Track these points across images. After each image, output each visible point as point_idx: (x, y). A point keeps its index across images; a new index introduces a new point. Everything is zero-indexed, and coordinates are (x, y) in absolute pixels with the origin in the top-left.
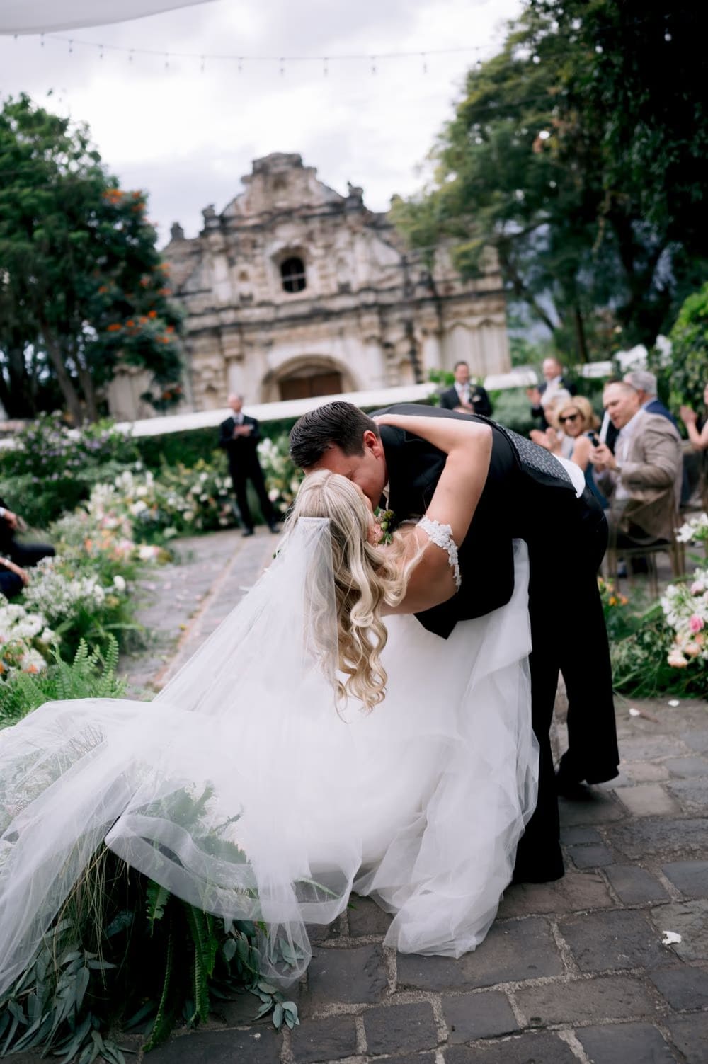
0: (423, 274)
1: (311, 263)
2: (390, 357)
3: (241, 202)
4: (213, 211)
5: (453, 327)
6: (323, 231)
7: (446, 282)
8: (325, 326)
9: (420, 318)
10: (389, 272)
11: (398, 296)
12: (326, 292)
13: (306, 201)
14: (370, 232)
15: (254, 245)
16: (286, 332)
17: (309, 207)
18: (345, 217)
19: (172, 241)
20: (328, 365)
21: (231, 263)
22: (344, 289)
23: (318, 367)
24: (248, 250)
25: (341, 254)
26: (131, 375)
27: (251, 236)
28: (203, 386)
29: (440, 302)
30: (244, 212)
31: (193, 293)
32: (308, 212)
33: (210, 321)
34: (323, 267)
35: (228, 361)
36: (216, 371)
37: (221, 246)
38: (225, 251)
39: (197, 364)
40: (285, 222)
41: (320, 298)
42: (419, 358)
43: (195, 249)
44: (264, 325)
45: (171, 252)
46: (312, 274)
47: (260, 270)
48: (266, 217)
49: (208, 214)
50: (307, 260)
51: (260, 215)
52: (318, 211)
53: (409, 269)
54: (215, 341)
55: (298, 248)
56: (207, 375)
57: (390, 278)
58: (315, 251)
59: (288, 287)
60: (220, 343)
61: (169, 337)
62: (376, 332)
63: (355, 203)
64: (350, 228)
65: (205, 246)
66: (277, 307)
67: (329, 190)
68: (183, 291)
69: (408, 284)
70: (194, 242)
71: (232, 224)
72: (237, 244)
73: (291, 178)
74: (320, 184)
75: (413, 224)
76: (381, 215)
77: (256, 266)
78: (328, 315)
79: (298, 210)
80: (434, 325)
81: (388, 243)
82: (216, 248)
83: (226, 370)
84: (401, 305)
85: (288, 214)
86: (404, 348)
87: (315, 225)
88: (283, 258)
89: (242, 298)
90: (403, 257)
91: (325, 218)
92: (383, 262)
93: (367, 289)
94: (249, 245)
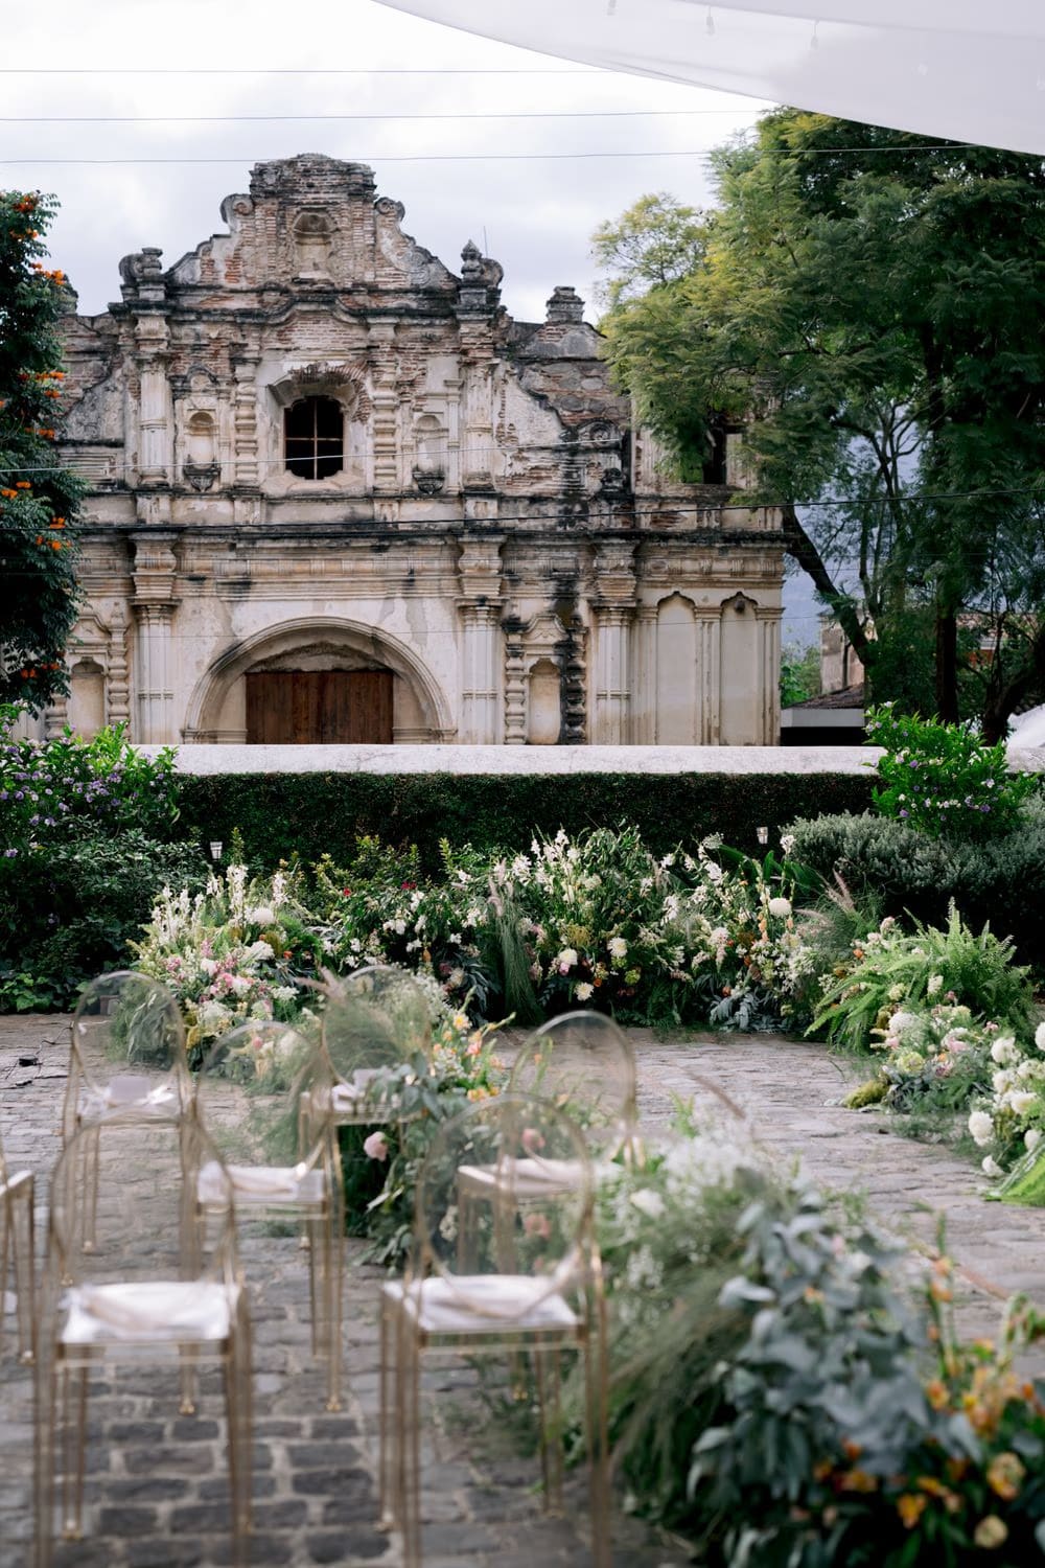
2: (514, 652)
3: (219, 254)
5: (665, 603)
6: (396, 349)
7: (662, 500)
8: (372, 563)
9: (593, 574)
10: (535, 460)
11: (549, 516)
12: (387, 485)
13: (369, 275)
14: (503, 366)
15: (236, 360)
16: (284, 564)
17: (373, 290)
18: (456, 326)
20: (369, 651)
21: (178, 389)
22: (428, 485)
23: (345, 651)
24: (222, 366)
25: (431, 406)
27: (230, 333)
29: (640, 542)
30: (223, 278)
31: (75, 443)
32: (373, 304)
33: (109, 512)
34: (385, 430)
35: (137, 611)
36: (107, 631)
37: (161, 348)
38: (164, 359)
40: (315, 316)
41: (371, 497)
42: (581, 661)
43: (98, 341)
44: (236, 538)
46: (358, 439)
47: (243, 412)
48: (273, 297)
49: (137, 271)
50: (349, 411)
51: (261, 291)
52: (392, 303)
53: (580, 458)
54: (119, 563)
55: (336, 378)
56: (84, 636)
57: (535, 474)
58: (376, 390)
59: (299, 463)
60: (131, 566)
62: (492, 592)
63: (481, 296)
64: (462, 352)
65: (125, 341)
66: (271, 502)
67: (427, 257)
69: (572, 494)
70: (99, 331)
71: (187, 301)
72: (197, 348)
73: (342, 221)
74: (407, 240)
76: (529, 329)
77: (235, 403)
78: (384, 537)
79: (348, 292)
80: (622, 594)
81: (539, 397)
82: (149, 350)
83: (131, 630)
85: (325, 298)
86: (548, 635)
87: (382, 331)
88: (298, 395)
89: (191, 471)
90: (571, 432)
91: (407, 321)
92: (524, 438)
93: (484, 492)
94: (225, 353)
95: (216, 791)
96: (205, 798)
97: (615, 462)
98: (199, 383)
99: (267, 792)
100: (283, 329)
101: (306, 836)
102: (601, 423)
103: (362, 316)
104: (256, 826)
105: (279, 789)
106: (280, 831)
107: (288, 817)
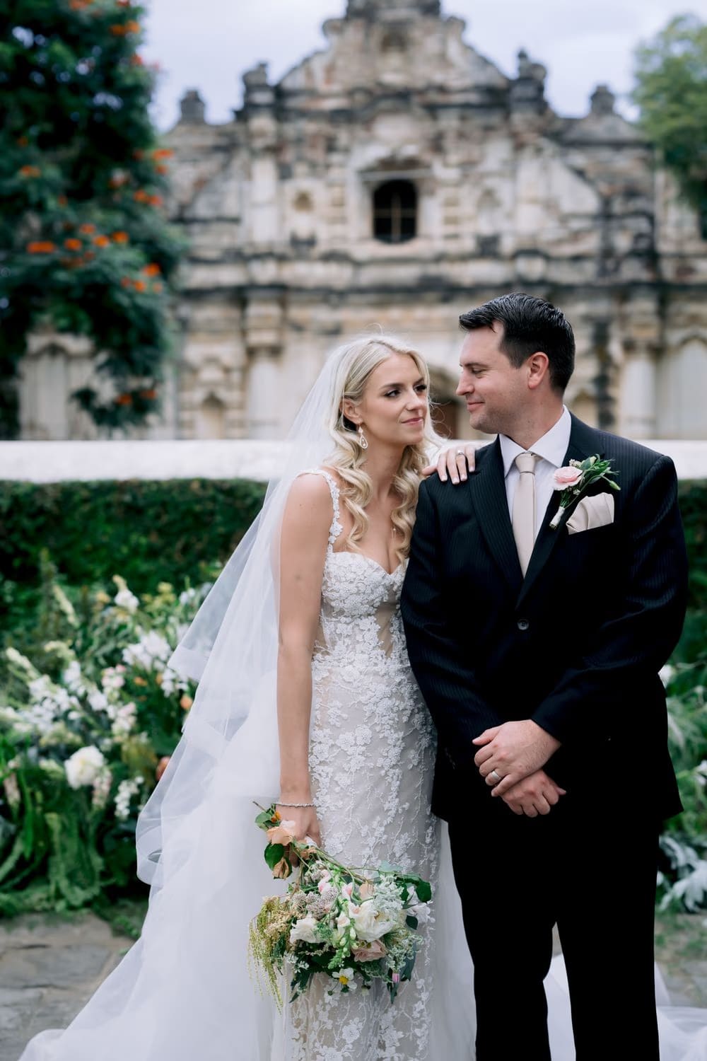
0: (639, 237)
1: (432, 193)
3: (318, 66)
4: (265, 75)
5: (685, 342)
6: (461, 136)
7: (681, 257)
9: (624, 319)
10: (576, 225)
11: (588, 271)
12: (452, 247)
13: (438, 77)
14: (549, 147)
15: (331, 147)
16: (369, 314)
17: (442, 89)
18: (507, 116)
19: (181, 122)
20: (438, 385)
21: (285, 173)
22: (487, 248)
24: (318, 155)
25: (490, 183)
26: (70, 358)
28: (198, 395)
29: (664, 293)
30: (320, 84)
31: (205, 221)
32: (440, 99)
33: (230, 276)
34: (451, 203)
35: (252, 353)
36: (227, 370)
37: (270, 141)
38: (275, 150)
39: (194, 351)
40: (393, 112)
41: (440, 258)
42: (612, 392)
43: (223, 141)
44: (328, 295)
45: (176, 142)
46: (431, 214)
47: (336, 192)
48: (360, 98)
49: (252, 82)
50: (423, 188)
51: (350, 93)
52: (458, 99)
53: (614, 224)
54: (234, 313)
55: (412, 163)
56: (210, 374)
57: (576, 236)
58: (443, 171)
59: (382, 230)
60: (243, 317)
61: (145, 281)
63: (530, 91)
64: (514, 135)
65: (241, 138)
66: (358, 264)
67: (485, 62)
68: (188, 214)
69: (607, 253)
70: (220, 130)
71: (292, 103)
72: (299, 141)
73: (415, 34)
74: (468, 48)
75: (674, 115)
76: (571, 122)
77: (330, 185)
78: (449, 291)
79: (421, 92)
80: (648, 334)
81: (580, 173)
82: (259, 143)
83: (245, 370)
84: (589, 291)
85: (401, 98)
87: (449, 122)
88: (380, 177)
89: (295, 242)
90: (606, 202)
91: (469, 112)
92: (567, 206)
93: (531, 252)
94: (321, 145)
95: (57, 502)
96: (41, 511)
97: (642, 225)
98: (301, 169)
99: (121, 503)
100: (368, 123)
101: (169, 557)
102: (631, 193)
103: (433, 110)
104: (104, 545)
105: (134, 498)
106: (135, 551)
107: (146, 532)
